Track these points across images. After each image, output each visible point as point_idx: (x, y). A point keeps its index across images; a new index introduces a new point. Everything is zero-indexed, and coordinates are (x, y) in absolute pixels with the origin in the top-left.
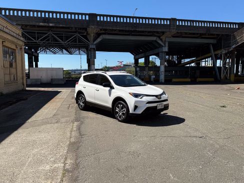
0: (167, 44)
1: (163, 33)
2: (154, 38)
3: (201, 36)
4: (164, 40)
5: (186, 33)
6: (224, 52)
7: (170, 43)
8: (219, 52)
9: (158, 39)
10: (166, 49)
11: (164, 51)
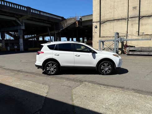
0: (24, 24)
1: (22, 16)
2: (14, 19)
3: (43, 21)
4: (21, 21)
5: (35, 18)
6: (56, 32)
7: (25, 24)
8: (53, 32)
9: (17, 20)
10: (23, 28)
11: (22, 28)
